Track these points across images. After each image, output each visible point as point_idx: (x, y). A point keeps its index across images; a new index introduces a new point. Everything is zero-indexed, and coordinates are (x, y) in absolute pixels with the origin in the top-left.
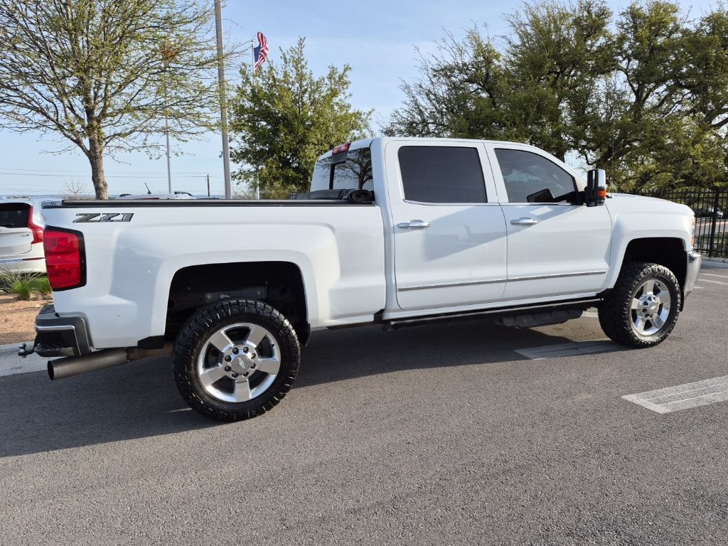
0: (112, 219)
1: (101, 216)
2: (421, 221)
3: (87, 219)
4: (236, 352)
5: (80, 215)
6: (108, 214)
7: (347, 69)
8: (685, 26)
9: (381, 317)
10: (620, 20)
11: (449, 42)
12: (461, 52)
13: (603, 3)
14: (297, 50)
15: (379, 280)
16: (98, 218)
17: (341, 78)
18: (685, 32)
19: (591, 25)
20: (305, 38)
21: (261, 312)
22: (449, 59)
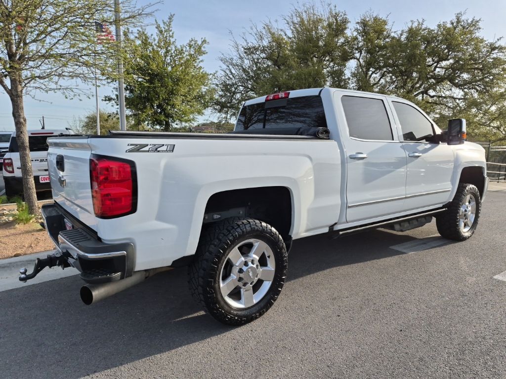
0: (158, 149)
1: (149, 147)
2: (362, 153)
3: (138, 149)
4: (246, 264)
5: (132, 145)
6: (155, 145)
7: (204, 41)
8: (393, 35)
9: (333, 228)
10: (356, 27)
11: (255, 30)
12: (261, 38)
13: (345, 15)
14: (168, 23)
15: (336, 200)
16: (146, 149)
17: (200, 48)
18: (393, 38)
19: (338, 28)
20: (174, 15)
21: (266, 229)
22: (253, 42)
